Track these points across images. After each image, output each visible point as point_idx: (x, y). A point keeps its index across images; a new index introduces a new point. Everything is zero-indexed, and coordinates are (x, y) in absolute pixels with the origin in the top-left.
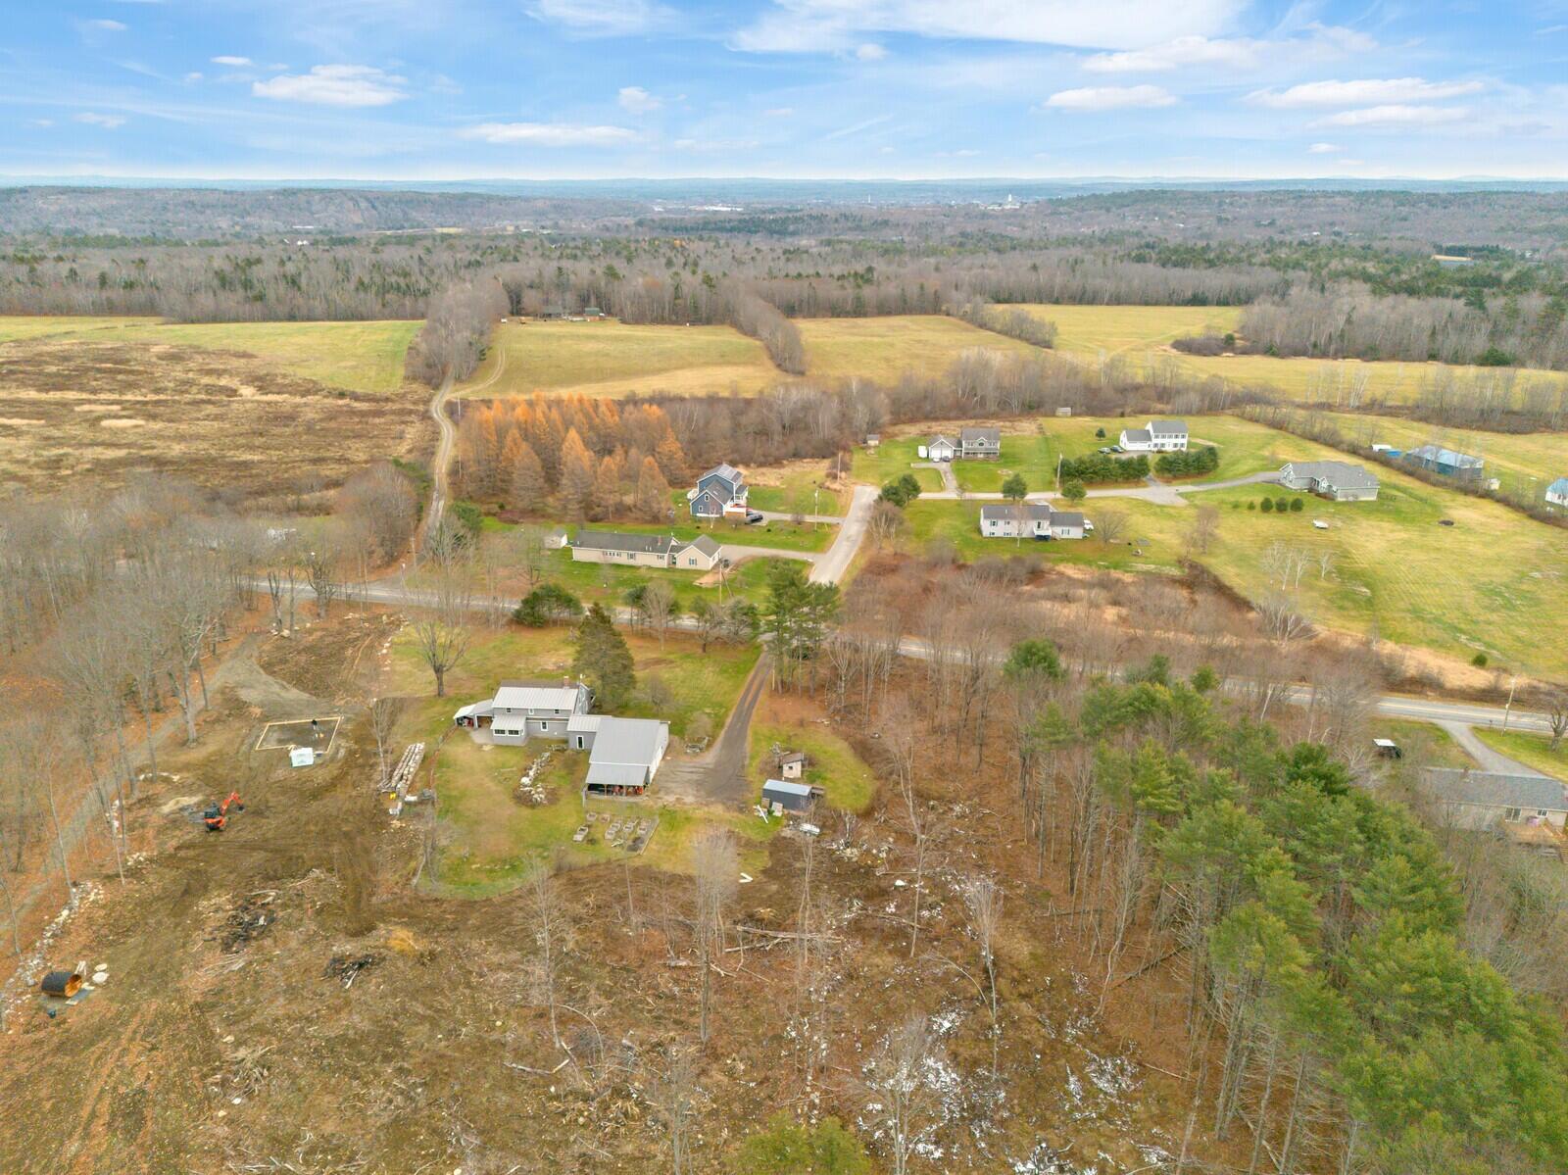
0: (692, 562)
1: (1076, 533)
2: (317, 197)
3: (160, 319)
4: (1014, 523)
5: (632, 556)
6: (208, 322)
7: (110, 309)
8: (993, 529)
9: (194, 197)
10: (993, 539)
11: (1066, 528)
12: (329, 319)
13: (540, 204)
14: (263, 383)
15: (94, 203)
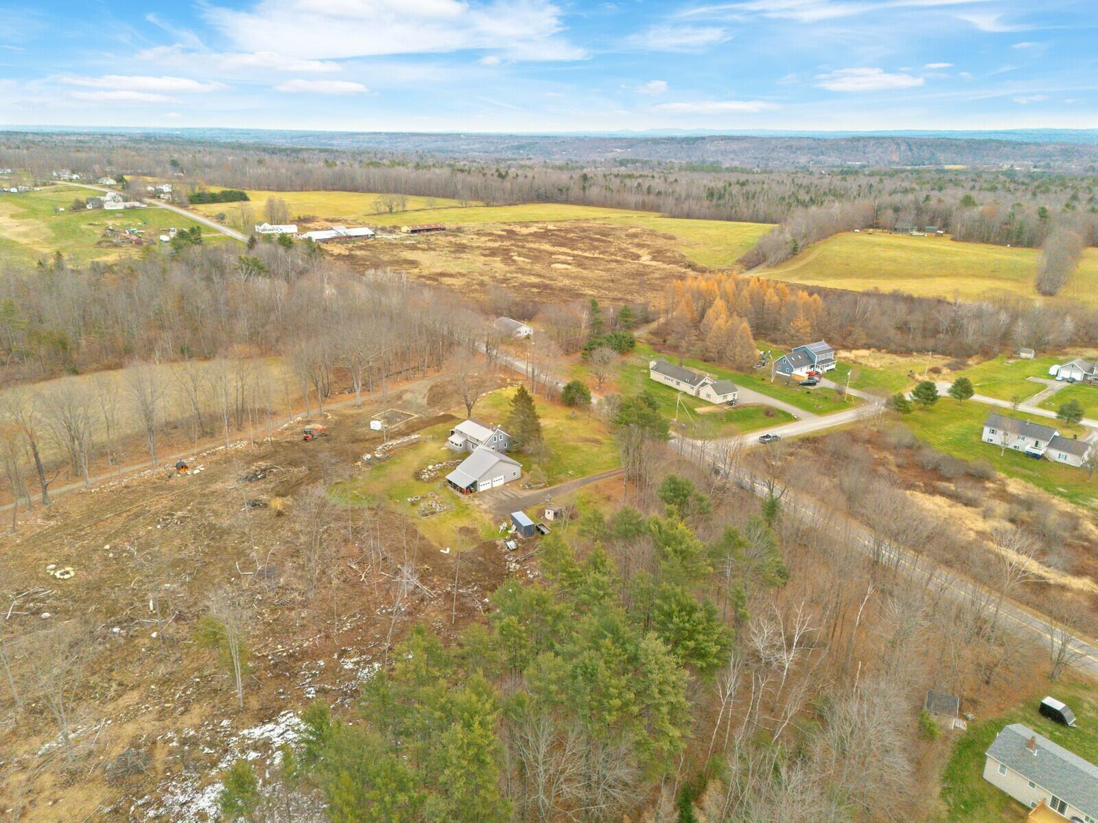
0: (708, 396)
1: (1071, 460)
2: (872, 142)
3: (658, 214)
4: (1000, 433)
5: (678, 383)
6: (682, 218)
7: (643, 207)
8: (991, 436)
9: (793, 143)
10: (990, 445)
11: (1063, 454)
12: (752, 220)
13: (1050, 148)
14: (658, 254)
15: (735, 146)
